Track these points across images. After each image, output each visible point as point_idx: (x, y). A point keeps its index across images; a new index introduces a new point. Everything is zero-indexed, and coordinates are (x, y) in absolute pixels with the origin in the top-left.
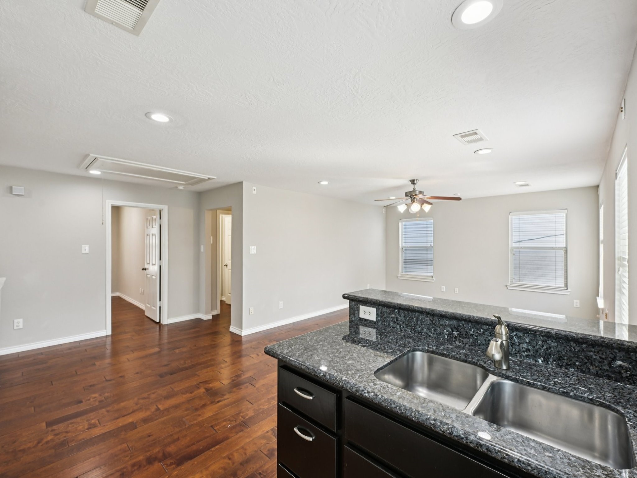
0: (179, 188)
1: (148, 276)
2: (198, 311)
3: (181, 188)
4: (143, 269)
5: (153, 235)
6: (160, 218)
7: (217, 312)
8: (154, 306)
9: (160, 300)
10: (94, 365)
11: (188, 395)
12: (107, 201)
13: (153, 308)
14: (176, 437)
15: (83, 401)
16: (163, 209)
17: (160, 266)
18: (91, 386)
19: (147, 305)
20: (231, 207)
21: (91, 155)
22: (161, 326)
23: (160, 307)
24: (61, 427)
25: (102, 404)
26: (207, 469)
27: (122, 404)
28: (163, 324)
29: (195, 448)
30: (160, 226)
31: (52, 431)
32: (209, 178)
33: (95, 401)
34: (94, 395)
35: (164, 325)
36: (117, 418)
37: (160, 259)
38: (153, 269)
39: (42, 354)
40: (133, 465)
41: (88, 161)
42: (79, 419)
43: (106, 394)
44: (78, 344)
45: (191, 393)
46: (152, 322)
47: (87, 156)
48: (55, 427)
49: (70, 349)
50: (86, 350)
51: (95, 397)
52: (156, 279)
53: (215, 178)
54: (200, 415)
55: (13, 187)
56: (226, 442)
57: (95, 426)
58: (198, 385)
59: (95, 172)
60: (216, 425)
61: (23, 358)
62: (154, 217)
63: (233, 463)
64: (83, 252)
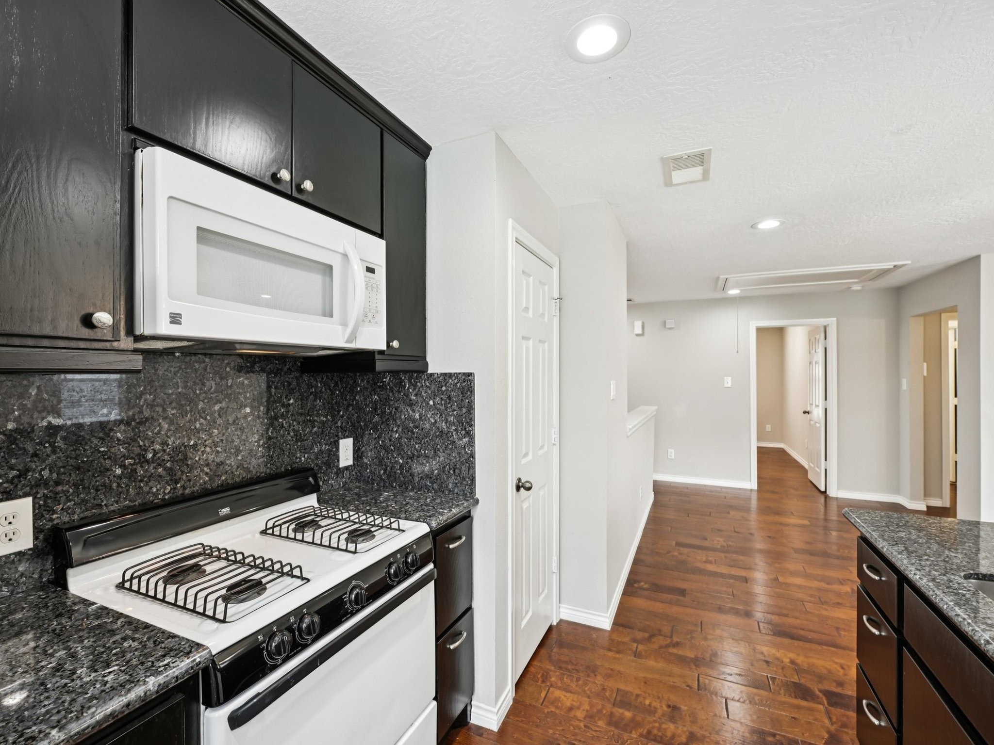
0: (853, 288)
1: (812, 422)
2: (897, 491)
3: (857, 287)
4: (805, 412)
5: (816, 363)
6: (826, 339)
7: (943, 504)
8: (818, 467)
9: (826, 460)
10: (729, 513)
11: (823, 585)
12: (751, 323)
13: (817, 469)
14: (785, 612)
15: (708, 539)
16: (828, 325)
17: (826, 409)
18: (718, 530)
19: (811, 464)
20: (956, 306)
21: (721, 277)
22: (828, 498)
23: (826, 470)
24: (685, 550)
25: (723, 550)
26: (807, 657)
27: (741, 557)
28: (830, 495)
29: (802, 633)
30: (826, 349)
31: (678, 550)
32: (895, 266)
33: (718, 544)
34: (718, 539)
35: (832, 497)
36: (731, 566)
37: (826, 399)
38: (818, 413)
39: (687, 488)
40: (731, 608)
41: (721, 283)
42: (700, 551)
43: (730, 543)
44: (719, 489)
45: (828, 584)
46: (814, 489)
47: (718, 279)
48: (681, 549)
49: (712, 491)
50: (725, 498)
51: (719, 541)
52: (820, 427)
53: (909, 262)
54: (827, 610)
55: (667, 321)
56: (848, 652)
57: (710, 562)
58: (844, 581)
59: (734, 292)
60: (844, 630)
61: (674, 487)
62: (818, 337)
63: (845, 675)
64: (726, 385)
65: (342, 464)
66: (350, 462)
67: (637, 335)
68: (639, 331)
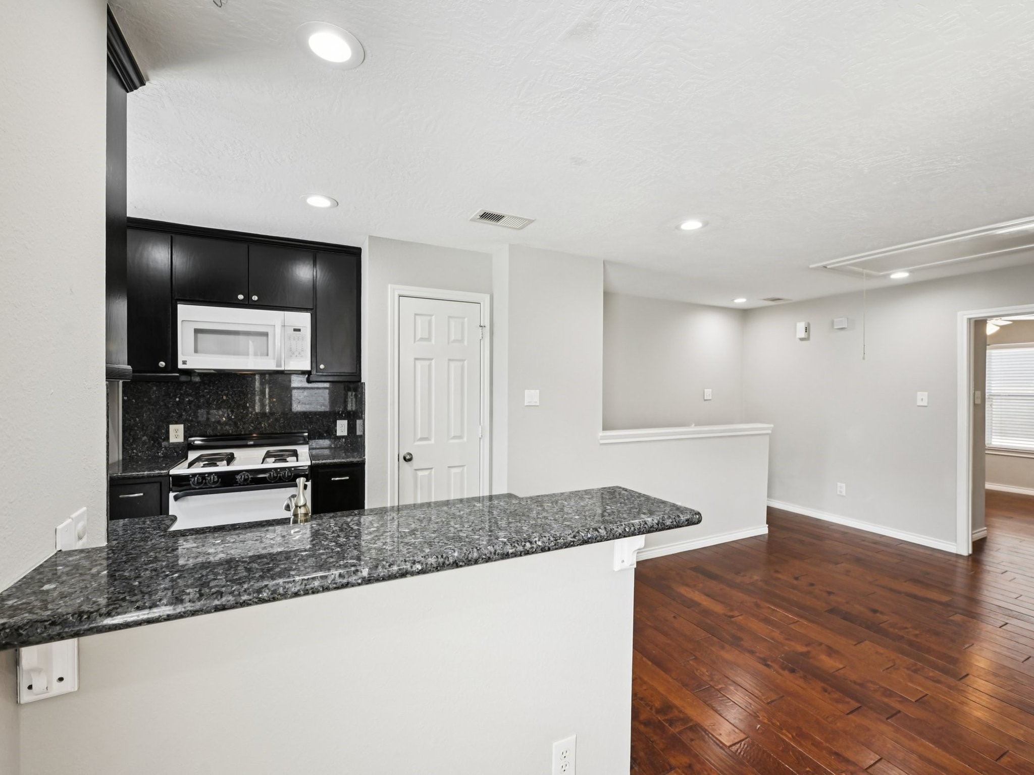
55: (835, 320)
64: (920, 403)
65: (339, 434)
66: (345, 434)
67: (802, 339)
68: (803, 334)
